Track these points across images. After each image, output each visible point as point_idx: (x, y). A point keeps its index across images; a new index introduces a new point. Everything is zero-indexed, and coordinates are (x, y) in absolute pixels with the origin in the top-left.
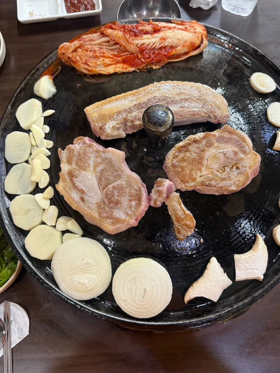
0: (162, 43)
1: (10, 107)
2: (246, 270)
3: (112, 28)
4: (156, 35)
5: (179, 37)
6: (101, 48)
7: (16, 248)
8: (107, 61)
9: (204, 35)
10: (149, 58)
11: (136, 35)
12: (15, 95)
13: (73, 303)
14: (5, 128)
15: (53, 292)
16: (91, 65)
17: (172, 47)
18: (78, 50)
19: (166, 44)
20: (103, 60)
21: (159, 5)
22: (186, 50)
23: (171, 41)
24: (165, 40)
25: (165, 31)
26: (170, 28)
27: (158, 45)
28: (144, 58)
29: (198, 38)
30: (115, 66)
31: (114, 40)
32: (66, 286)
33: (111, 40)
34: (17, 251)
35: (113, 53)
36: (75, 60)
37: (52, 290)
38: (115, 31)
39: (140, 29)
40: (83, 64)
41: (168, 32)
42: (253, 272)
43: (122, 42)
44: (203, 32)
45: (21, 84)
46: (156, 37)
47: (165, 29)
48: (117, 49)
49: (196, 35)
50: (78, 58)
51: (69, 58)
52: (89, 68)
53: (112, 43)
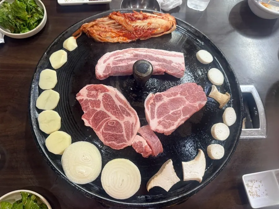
0: (149, 26)
1: (46, 53)
2: (190, 172)
3: (117, 15)
4: (145, 21)
5: (159, 23)
6: (109, 27)
7: (39, 145)
8: (113, 35)
9: (174, 22)
10: (140, 34)
11: (132, 20)
12: (50, 46)
13: (73, 185)
14: (41, 66)
15: (61, 177)
16: (102, 36)
17: (155, 29)
18: (94, 26)
19: (151, 27)
20: (111, 34)
21: (147, 3)
22: (163, 30)
23: (154, 25)
24: (151, 24)
25: (151, 18)
26: (154, 17)
27: (146, 27)
28: (137, 34)
29: (171, 24)
30: (118, 38)
31: (118, 23)
32: (70, 173)
33: (117, 22)
34: (40, 147)
35: (117, 30)
36: (92, 32)
37: (60, 176)
38: (119, 17)
39: (135, 17)
40: (98, 35)
41: (153, 20)
42: (195, 175)
43: (124, 24)
44: (173, 20)
45: (55, 40)
46: (145, 22)
47: (151, 17)
48: (119, 28)
49: (169, 22)
50: (94, 31)
51: (88, 31)
52: (101, 38)
53: (117, 24)
